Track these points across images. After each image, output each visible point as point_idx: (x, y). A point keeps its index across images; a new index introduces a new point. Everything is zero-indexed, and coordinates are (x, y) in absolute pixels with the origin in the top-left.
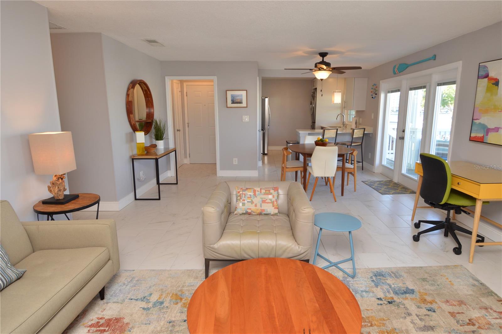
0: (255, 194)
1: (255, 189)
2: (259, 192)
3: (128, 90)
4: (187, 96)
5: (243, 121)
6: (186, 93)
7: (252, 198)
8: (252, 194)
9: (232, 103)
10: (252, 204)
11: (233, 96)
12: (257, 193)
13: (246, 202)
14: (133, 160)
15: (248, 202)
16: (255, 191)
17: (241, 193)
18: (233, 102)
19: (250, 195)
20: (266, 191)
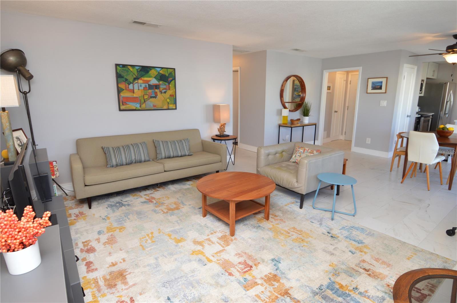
0: (304, 152)
1: (306, 148)
2: (307, 151)
3: (284, 82)
4: (350, 84)
5: (381, 105)
6: (350, 81)
7: (301, 154)
8: (302, 151)
9: (372, 90)
10: (300, 157)
11: (373, 83)
12: (306, 151)
13: (297, 155)
14: (279, 126)
15: (298, 155)
16: (304, 150)
17: (297, 149)
18: (374, 88)
19: (301, 152)
20: (311, 151)
